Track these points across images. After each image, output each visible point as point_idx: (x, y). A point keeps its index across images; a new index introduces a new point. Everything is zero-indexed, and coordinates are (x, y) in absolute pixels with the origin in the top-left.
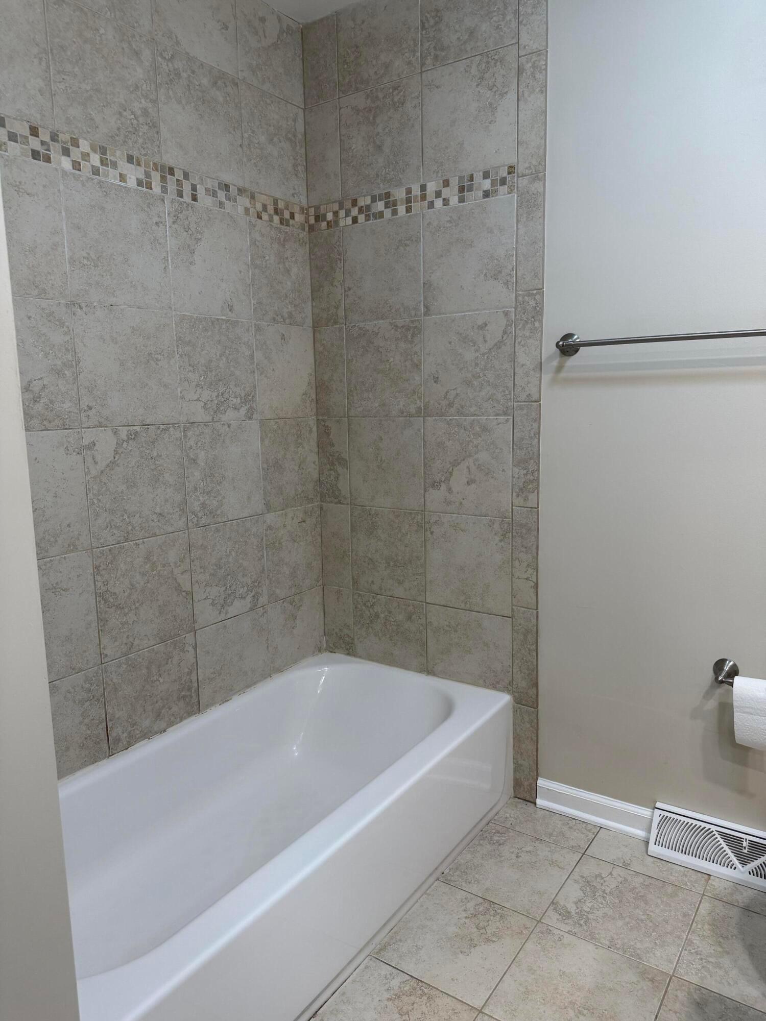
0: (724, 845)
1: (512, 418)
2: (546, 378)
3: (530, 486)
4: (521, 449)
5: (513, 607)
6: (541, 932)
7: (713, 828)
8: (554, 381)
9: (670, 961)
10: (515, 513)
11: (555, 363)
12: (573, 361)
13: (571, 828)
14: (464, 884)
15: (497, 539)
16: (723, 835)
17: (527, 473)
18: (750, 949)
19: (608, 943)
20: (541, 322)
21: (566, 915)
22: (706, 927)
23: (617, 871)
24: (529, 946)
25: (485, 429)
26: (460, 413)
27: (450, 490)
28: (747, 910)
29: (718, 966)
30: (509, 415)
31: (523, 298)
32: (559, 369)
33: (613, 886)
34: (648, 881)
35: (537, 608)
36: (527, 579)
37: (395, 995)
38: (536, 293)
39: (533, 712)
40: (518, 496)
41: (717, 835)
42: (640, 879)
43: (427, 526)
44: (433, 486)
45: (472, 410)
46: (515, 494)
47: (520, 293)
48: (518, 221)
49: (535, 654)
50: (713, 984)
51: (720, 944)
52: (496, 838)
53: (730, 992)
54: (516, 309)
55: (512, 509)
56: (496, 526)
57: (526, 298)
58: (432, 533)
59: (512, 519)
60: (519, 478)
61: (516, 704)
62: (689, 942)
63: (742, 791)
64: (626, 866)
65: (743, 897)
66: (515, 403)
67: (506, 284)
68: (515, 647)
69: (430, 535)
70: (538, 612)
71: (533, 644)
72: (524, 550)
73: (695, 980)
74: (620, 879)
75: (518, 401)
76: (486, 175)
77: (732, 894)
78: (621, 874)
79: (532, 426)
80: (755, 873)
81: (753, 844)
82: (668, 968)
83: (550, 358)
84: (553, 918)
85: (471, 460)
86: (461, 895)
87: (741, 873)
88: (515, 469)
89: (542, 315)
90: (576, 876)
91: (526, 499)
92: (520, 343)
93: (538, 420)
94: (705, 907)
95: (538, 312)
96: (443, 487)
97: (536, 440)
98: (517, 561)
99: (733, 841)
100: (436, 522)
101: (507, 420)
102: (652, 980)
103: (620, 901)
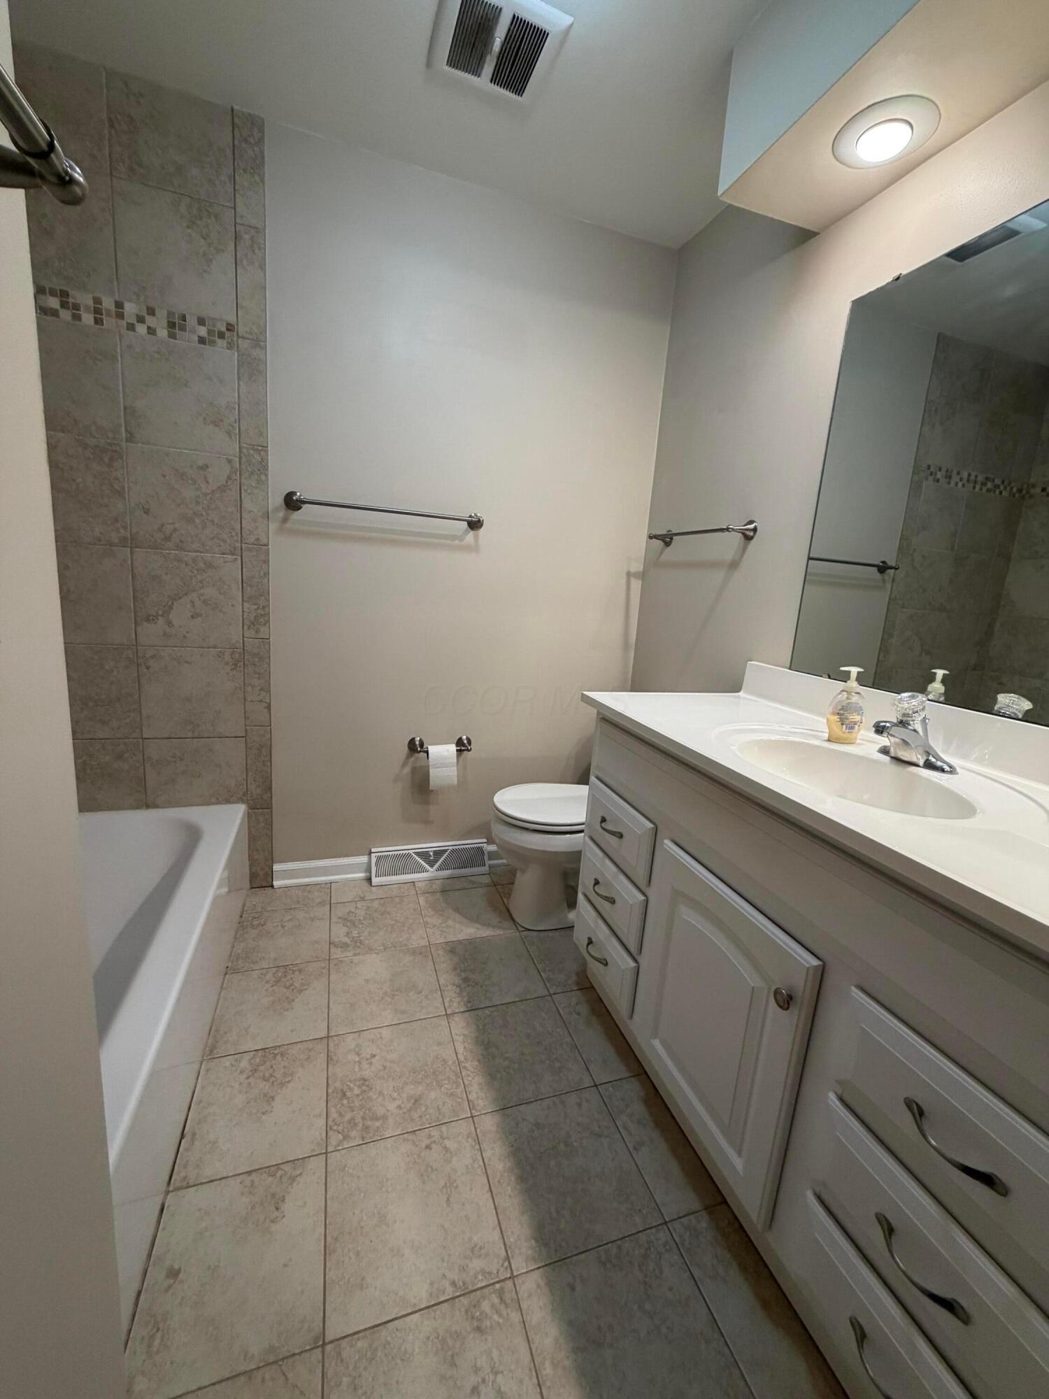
0: (419, 859)
1: (240, 558)
2: (273, 527)
3: (262, 620)
4: (251, 586)
5: (248, 728)
6: (335, 965)
7: (411, 852)
8: (281, 530)
9: (424, 938)
10: (246, 644)
11: (281, 514)
12: (296, 515)
13: (309, 892)
14: (252, 966)
15: (228, 668)
16: (418, 854)
17: (258, 608)
18: (457, 910)
19: (381, 948)
20: (266, 475)
21: (345, 946)
22: (430, 910)
23: (359, 905)
24: (333, 977)
25: (210, 565)
26: (178, 548)
27: (170, 623)
28: (444, 891)
29: (448, 927)
30: (237, 555)
31: (248, 451)
32: (285, 520)
33: (363, 913)
34: (382, 901)
35: (270, 726)
36: (259, 701)
37: (251, 1071)
38: (262, 450)
39: (268, 813)
40: (249, 628)
41: (414, 855)
42: (377, 902)
43: (141, 661)
44: (148, 620)
45: (194, 546)
46: (246, 627)
47: (245, 445)
48: (239, 379)
49: (269, 764)
50: (452, 938)
51: (442, 915)
52: (256, 923)
53: (461, 937)
54: (240, 458)
55: (243, 640)
56: (227, 657)
57: (252, 452)
58: (148, 668)
59: (244, 650)
60: (249, 613)
61: (250, 811)
62: (426, 924)
63: (427, 822)
64: (363, 899)
65: (437, 886)
66: (243, 545)
67: (229, 433)
68: (249, 761)
69: (145, 670)
70: (271, 729)
71: (267, 756)
72: (257, 676)
73: (442, 940)
74: (365, 908)
75: (246, 543)
76: (201, 322)
77: (431, 887)
78: (364, 904)
79: (261, 566)
80: (440, 869)
81: (435, 852)
82: (424, 943)
83: (276, 510)
84: (337, 953)
85: (194, 596)
86: (255, 974)
87: (431, 872)
88: (245, 604)
89: (267, 470)
90: (334, 919)
91: (257, 631)
92: (245, 491)
93: (266, 562)
94: (422, 900)
95: (263, 467)
96: (161, 621)
97: (266, 579)
98: (250, 686)
99: (424, 855)
100: (152, 657)
101: (236, 559)
102: (421, 953)
103: (373, 920)
